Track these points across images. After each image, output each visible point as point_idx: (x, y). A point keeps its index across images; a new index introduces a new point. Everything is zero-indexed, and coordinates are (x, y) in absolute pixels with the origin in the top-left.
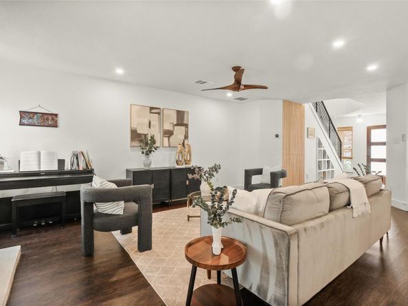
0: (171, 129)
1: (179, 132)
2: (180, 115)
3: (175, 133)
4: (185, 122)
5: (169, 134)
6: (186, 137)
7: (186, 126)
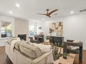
0: (58, 27)
1: (60, 28)
2: (60, 23)
3: (59, 28)
4: (62, 25)
5: (57, 28)
6: (62, 29)
7: (62, 26)
